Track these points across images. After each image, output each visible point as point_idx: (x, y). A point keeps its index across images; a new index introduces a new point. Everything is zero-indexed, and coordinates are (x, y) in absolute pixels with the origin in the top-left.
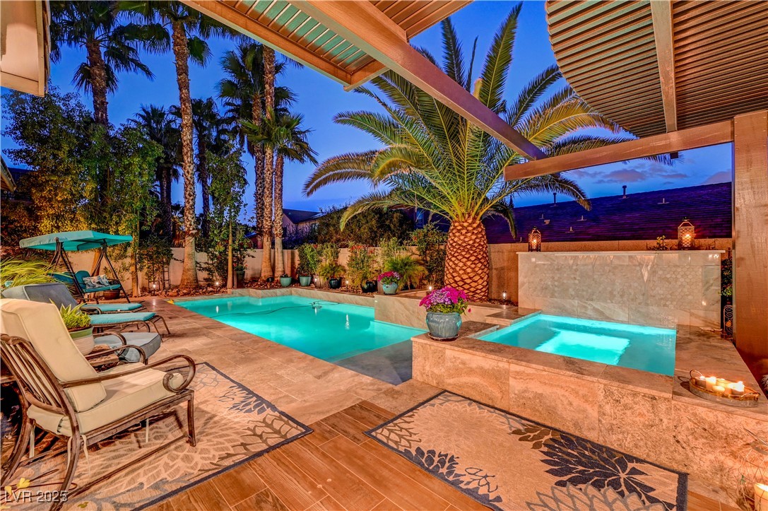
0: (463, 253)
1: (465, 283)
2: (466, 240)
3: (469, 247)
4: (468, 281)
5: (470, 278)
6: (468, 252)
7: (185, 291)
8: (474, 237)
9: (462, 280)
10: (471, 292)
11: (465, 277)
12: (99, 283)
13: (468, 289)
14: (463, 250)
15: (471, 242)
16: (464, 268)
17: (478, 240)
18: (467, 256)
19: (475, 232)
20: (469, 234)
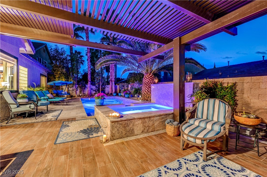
0: (145, 85)
1: (145, 95)
2: (146, 81)
3: (147, 83)
4: (146, 94)
5: (147, 93)
6: (146, 85)
7: (88, 96)
8: (148, 80)
9: (145, 94)
10: (147, 97)
11: (145, 93)
12: (65, 93)
13: (146, 97)
14: (145, 84)
15: (147, 82)
16: (145, 90)
17: (150, 81)
18: (146, 86)
19: (149, 78)
20: (147, 79)
